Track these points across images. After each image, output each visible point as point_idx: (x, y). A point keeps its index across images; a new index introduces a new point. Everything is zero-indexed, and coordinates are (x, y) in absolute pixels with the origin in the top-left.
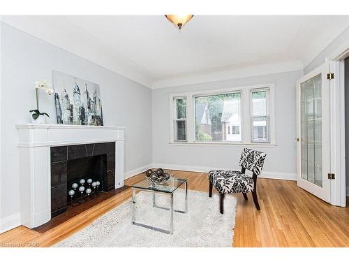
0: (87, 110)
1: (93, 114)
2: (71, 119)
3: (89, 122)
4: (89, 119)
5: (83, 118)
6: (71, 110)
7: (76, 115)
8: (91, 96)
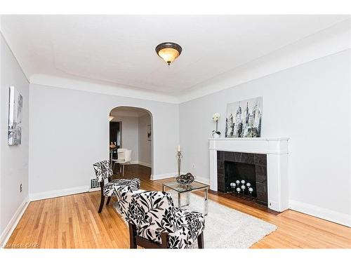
0: (245, 125)
1: (250, 127)
2: (232, 133)
3: (245, 134)
4: (245, 132)
5: (240, 131)
6: (233, 127)
7: (236, 129)
8: (251, 112)
